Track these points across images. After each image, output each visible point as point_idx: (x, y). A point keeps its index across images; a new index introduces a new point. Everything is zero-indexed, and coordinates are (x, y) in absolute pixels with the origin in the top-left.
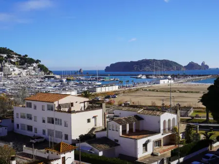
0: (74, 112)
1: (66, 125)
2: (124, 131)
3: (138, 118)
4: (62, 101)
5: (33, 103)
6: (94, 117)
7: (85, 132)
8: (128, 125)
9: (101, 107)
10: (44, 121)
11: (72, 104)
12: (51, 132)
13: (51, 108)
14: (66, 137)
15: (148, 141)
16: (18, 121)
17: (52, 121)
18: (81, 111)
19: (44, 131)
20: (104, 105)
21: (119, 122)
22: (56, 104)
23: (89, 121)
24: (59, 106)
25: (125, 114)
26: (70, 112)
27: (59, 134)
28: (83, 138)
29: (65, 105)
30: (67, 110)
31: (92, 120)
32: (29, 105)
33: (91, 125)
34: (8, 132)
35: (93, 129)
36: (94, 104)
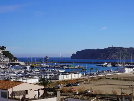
4: (16, 89)
9: (55, 95)
11: (26, 92)
13: (4, 96)
18: (35, 99)
20: (58, 93)
22: (10, 91)
24: (13, 94)
29: (20, 93)
30: (21, 97)
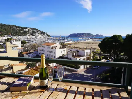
0: (57, 49)
1: (54, 53)
2: (73, 56)
3: (78, 51)
4: (53, 46)
5: (44, 46)
6: (64, 51)
7: (61, 55)
8: (74, 53)
10: (47, 52)
11: (57, 47)
12: (50, 55)
13: (50, 48)
14: (55, 57)
15: (81, 59)
16: (39, 52)
17: (50, 52)
18: (59, 49)
19: (47, 55)
20: (67, 47)
21: (72, 52)
22: (51, 46)
23: (62, 52)
24: (52, 47)
25: (73, 50)
26: (56, 49)
27: (52, 56)
28: (60, 57)
30: (55, 48)
31: (63, 52)
32: (43, 47)
33: (63, 53)
34: (36, 55)
35: (63, 55)
36: (64, 47)
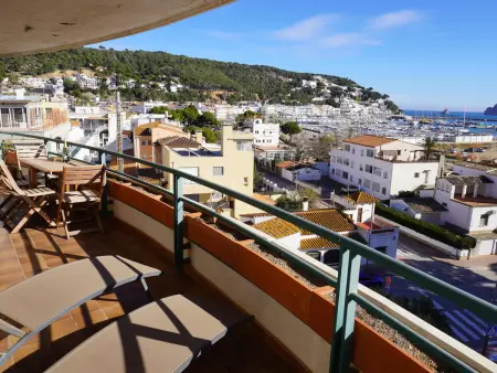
0: (401, 162)
1: (386, 177)
2: (458, 195)
3: (485, 180)
4: (385, 147)
5: (352, 146)
6: (426, 172)
7: (410, 187)
8: (466, 187)
9: (438, 159)
10: (361, 169)
11: (399, 152)
12: (367, 181)
13: (370, 154)
14: (384, 191)
15: (491, 213)
16: (334, 165)
17: (370, 169)
18: (408, 162)
19: (360, 181)
20: (442, 158)
22: (378, 149)
23: (417, 175)
24: (382, 153)
25: (467, 171)
26: (394, 161)
27: (376, 186)
28: (405, 196)
29: (390, 152)
30: (391, 158)
31: (422, 176)
32: (348, 148)
33: (420, 182)
34: (322, 177)
35: (422, 187)
36: (429, 153)
